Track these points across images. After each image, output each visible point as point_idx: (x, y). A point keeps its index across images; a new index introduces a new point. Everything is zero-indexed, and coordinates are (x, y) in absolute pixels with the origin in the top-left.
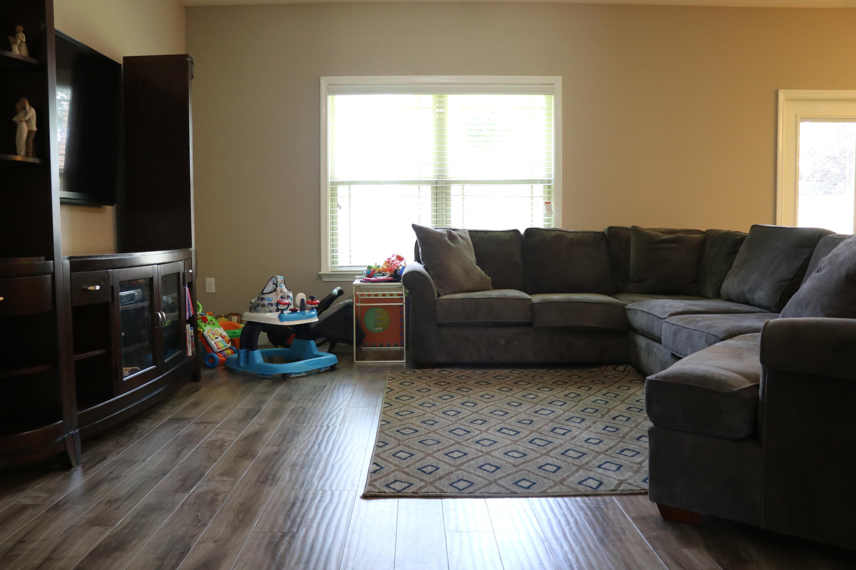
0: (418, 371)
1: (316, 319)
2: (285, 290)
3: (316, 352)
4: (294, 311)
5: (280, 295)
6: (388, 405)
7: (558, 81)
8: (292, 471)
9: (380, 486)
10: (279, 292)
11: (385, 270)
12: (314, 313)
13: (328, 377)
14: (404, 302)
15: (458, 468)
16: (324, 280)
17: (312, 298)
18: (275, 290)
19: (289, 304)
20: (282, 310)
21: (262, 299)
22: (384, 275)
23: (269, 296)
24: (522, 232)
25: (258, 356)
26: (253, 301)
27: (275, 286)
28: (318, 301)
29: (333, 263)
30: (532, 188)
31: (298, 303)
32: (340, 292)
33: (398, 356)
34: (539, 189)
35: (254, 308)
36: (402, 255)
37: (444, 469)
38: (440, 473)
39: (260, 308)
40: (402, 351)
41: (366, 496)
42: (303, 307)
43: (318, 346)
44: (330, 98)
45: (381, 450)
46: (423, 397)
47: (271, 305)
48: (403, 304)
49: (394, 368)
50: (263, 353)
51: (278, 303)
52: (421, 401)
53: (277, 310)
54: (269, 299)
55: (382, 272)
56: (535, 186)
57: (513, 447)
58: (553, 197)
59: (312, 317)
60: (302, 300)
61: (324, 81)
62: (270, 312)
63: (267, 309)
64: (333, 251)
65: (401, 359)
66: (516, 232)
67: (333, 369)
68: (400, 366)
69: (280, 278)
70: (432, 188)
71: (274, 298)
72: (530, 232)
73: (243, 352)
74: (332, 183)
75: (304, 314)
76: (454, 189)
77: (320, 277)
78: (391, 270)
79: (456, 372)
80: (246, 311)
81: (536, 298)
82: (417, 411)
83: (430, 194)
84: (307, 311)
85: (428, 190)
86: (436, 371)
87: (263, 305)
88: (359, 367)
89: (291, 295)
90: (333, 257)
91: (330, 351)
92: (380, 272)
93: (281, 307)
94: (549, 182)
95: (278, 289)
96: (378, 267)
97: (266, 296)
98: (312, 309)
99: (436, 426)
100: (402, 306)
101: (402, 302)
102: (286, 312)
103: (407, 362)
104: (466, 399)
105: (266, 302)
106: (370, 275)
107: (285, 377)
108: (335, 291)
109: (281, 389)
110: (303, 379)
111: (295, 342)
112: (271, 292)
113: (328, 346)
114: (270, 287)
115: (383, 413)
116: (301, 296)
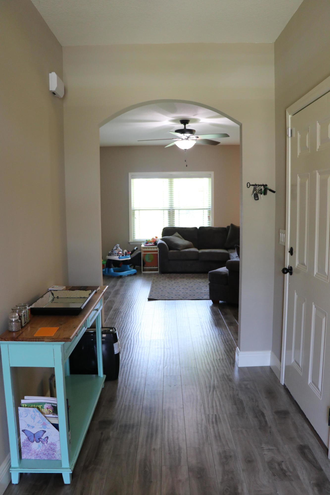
0: (163, 275)
1: (130, 258)
2: (120, 249)
3: (130, 269)
4: (123, 256)
5: (118, 250)
6: (153, 283)
7: (212, 173)
8: (130, 297)
9: (152, 298)
10: (118, 249)
11: (152, 242)
12: (129, 256)
13: (134, 277)
14: (158, 252)
15: (170, 295)
16: (131, 244)
17: (129, 252)
18: (117, 249)
19: (121, 254)
20: (120, 255)
21: (113, 252)
22: (151, 243)
23: (115, 251)
24: (198, 228)
25: (112, 270)
26: (109, 252)
27: (116, 248)
28: (130, 252)
29: (134, 238)
30: (203, 211)
31: (124, 253)
32: (137, 249)
33: (156, 270)
34: (206, 212)
35: (110, 255)
36: (157, 236)
37: (166, 295)
38: (166, 296)
39: (112, 255)
40: (158, 269)
41: (150, 299)
42: (126, 254)
43: (130, 266)
44: (132, 180)
45: (151, 292)
46: (163, 281)
47: (116, 254)
48: (158, 253)
49: (155, 274)
50: (114, 269)
51: (118, 253)
52: (163, 282)
53: (118, 255)
54: (115, 252)
55: (151, 242)
56: (205, 210)
57: (185, 292)
58: (211, 215)
59: (128, 257)
60: (126, 252)
61: (130, 174)
62: (115, 256)
63: (114, 255)
64: (133, 234)
65: (158, 271)
66: (196, 228)
67: (135, 274)
68: (157, 273)
69: (118, 245)
70: (168, 211)
71: (116, 252)
72: (201, 228)
73: (107, 269)
74: (133, 210)
75: (126, 257)
76: (176, 212)
77: (129, 243)
78: (154, 241)
79: (174, 275)
80: (107, 255)
81: (200, 251)
82: (161, 285)
83: (167, 213)
84: (127, 256)
85: (166, 212)
86: (168, 274)
87: (113, 254)
88: (144, 274)
89: (122, 250)
90: (133, 236)
91: (134, 268)
92: (150, 242)
93: (119, 254)
94: (210, 209)
95: (118, 248)
96: (150, 240)
97: (114, 251)
98: (128, 255)
99: (166, 288)
100: (157, 254)
101: (157, 252)
102: (121, 256)
103: (159, 272)
104: (176, 282)
105: (114, 253)
106: (147, 243)
107: (121, 277)
108: (135, 248)
109: (120, 280)
110: (126, 277)
111: (122, 266)
112: (115, 250)
113: (133, 267)
114: (115, 248)
115: (152, 285)
116: (125, 251)
